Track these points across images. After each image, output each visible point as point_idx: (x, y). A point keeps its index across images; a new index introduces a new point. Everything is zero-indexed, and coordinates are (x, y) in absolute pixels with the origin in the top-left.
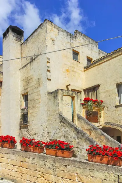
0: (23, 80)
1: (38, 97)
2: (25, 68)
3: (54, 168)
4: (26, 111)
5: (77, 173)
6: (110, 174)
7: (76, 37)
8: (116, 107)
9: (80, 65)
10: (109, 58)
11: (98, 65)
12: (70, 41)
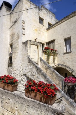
0: (11, 35)
1: (17, 46)
2: (12, 28)
3: (2, 100)
4: (11, 55)
5: (17, 108)
6: (42, 112)
7: (41, 10)
8: (64, 54)
9: (44, 27)
10: (60, 23)
11: (54, 27)
12: (37, 11)
